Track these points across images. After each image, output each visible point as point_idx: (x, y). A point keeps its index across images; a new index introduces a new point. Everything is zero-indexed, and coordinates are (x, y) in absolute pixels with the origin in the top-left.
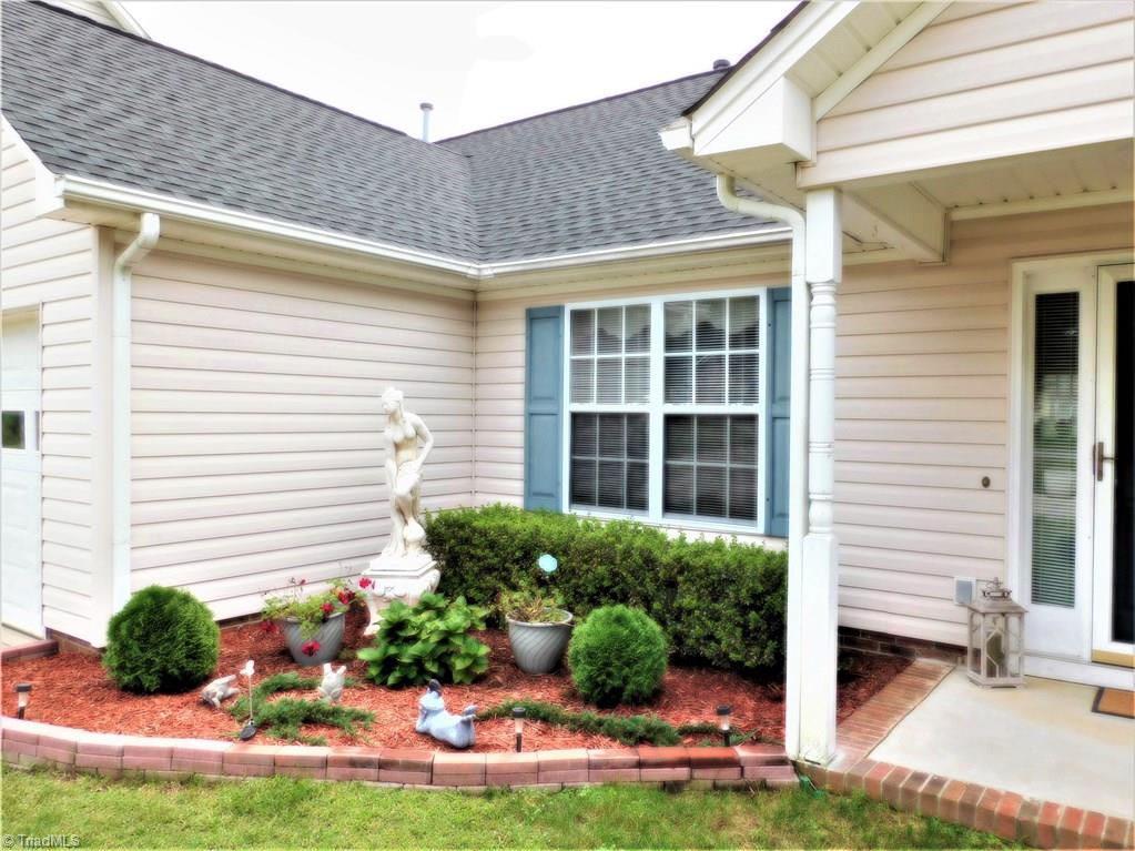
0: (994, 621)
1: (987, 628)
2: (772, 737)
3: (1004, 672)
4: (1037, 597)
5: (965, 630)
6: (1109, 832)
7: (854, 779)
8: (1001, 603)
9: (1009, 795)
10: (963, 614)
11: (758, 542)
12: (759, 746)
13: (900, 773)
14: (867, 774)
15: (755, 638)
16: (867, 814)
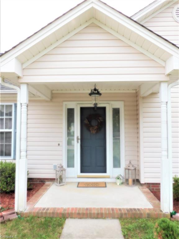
0: (60, 172)
1: (59, 174)
2: (12, 207)
3: (62, 183)
4: (68, 166)
5: (55, 175)
6: (78, 211)
7: (30, 213)
8: (61, 168)
9: (61, 208)
10: (54, 172)
11: (11, 161)
12: (9, 210)
13: (40, 209)
14: (33, 211)
15: (9, 184)
16: (32, 220)
